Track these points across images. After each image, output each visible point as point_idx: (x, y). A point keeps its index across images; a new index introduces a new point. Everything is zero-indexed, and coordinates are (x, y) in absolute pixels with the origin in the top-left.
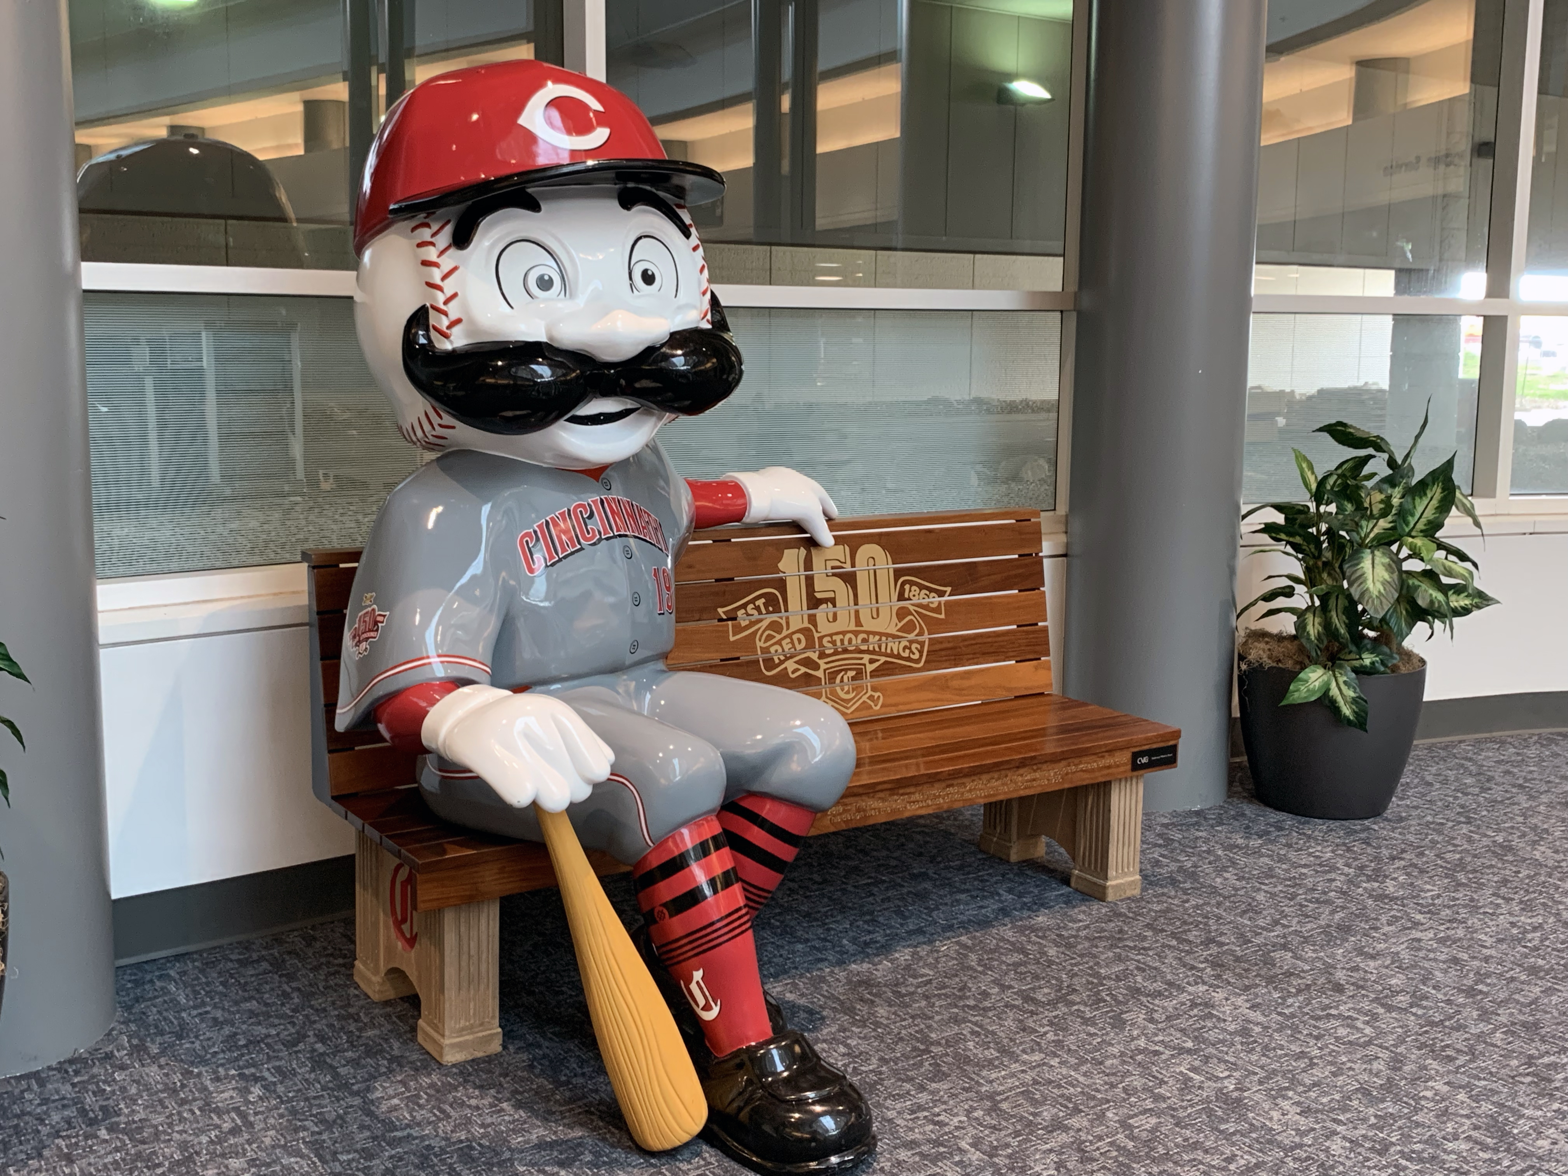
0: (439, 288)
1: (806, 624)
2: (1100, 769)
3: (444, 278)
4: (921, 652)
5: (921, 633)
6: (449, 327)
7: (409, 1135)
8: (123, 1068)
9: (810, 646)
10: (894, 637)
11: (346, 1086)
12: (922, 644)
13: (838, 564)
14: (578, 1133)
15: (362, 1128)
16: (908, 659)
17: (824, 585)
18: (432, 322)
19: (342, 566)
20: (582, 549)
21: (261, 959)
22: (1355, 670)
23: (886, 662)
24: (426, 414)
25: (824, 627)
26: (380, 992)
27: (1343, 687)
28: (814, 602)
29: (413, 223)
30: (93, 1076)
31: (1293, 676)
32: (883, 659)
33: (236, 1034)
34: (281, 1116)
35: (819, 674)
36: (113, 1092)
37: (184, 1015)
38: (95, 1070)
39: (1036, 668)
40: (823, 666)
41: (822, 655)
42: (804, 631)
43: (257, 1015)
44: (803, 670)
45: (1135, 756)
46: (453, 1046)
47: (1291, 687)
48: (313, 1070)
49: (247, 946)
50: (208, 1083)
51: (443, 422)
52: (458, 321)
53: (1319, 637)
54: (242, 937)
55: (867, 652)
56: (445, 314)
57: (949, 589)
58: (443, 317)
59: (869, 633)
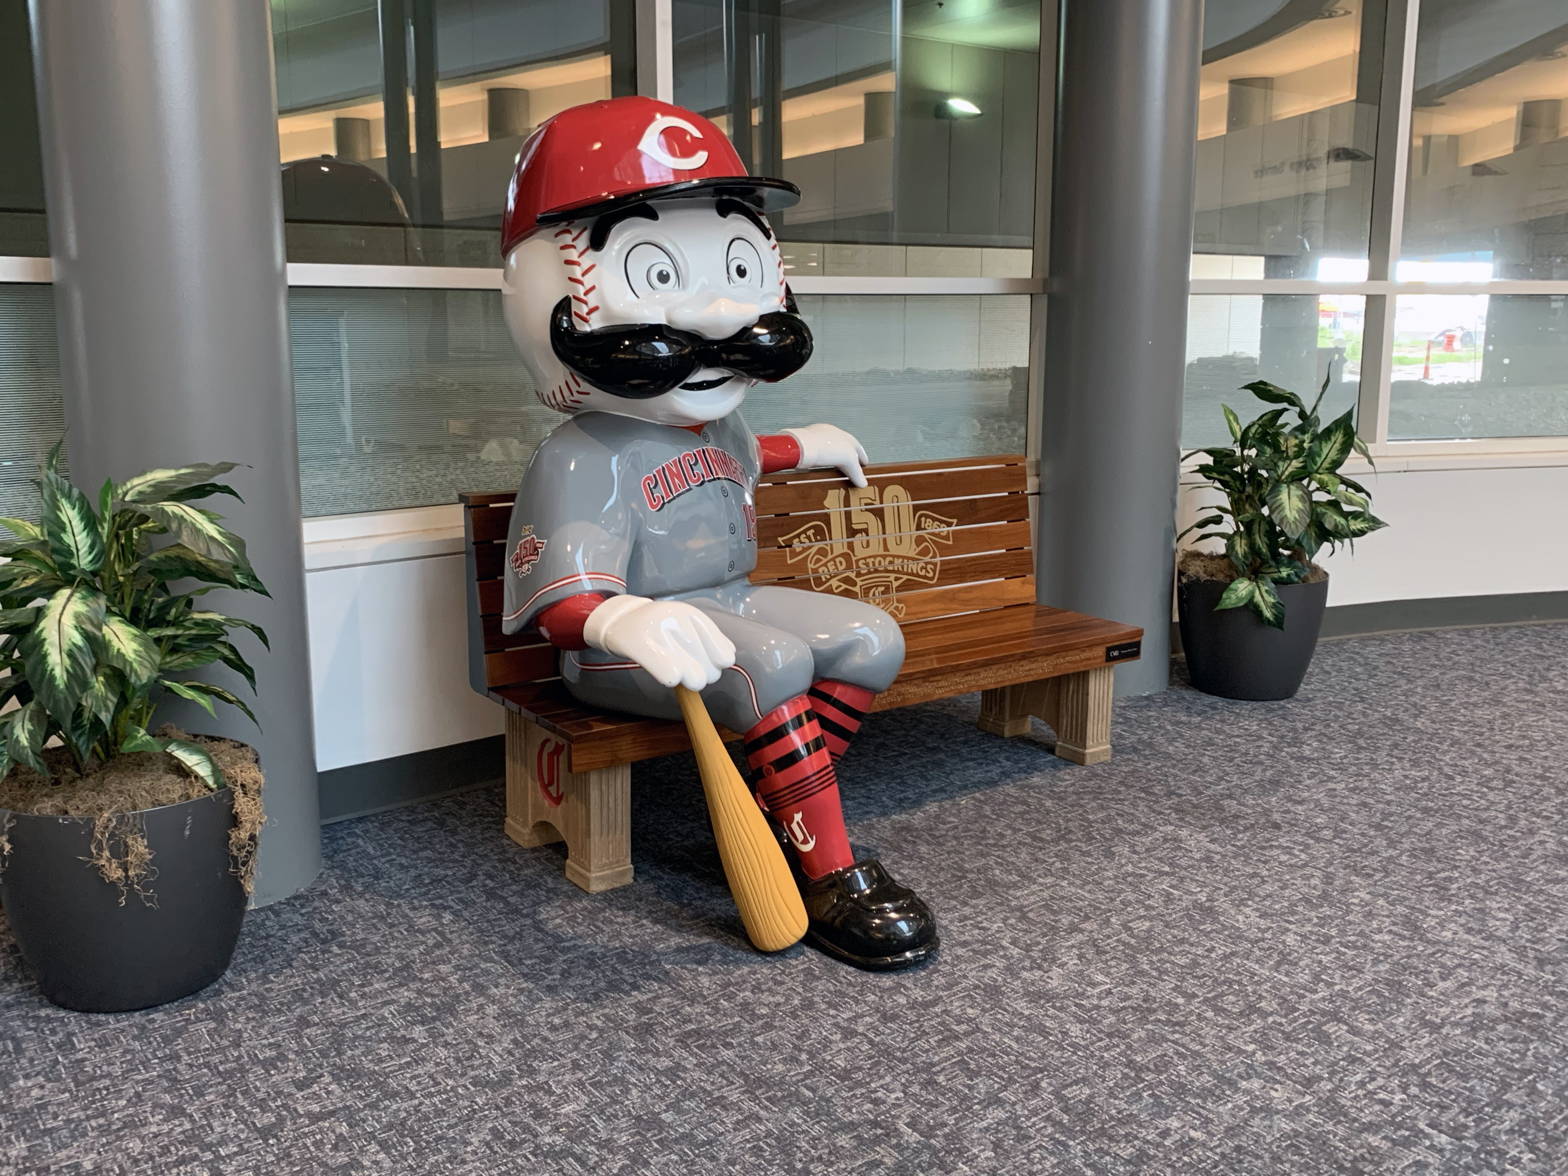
0: (581, 283)
1: (846, 550)
2: (1082, 660)
3: (583, 275)
4: (934, 571)
5: (934, 557)
6: (588, 314)
7: (575, 945)
8: (338, 902)
9: (849, 567)
10: (914, 559)
11: (517, 911)
12: (935, 564)
13: (870, 501)
14: (705, 940)
15: (537, 940)
16: (925, 577)
17: (860, 519)
18: (574, 309)
19: (491, 506)
20: (690, 489)
21: (426, 820)
22: (1274, 581)
23: (908, 580)
24: (567, 383)
25: (860, 553)
26: (529, 841)
27: (1265, 595)
28: (852, 533)
29: (557, 230)
30: (315, 908)
31: (1225, 587)
32: (905, 577)
33: (420, 875)
34: (472, 934)
35: (857, 589)
36: (335, 920)
37: (375, 862)
38: (316, 904)
39: (1023, 583)
40: (859, 583)
41: (859, 575)
42: (843, 555)
43: (434, 861)
44: (844, 586)
45: (1109, 650)
46: (597, 878)
47: (1224, 595)
48: (488, 900)
49: (412, 810)
50: (407, 911)
51: (580, 390)
52: (596, 308)
53: (1245, 556)
54: (408, 803)
55: (893, 571)
56: (586, 303)
57: (955, 521)
58: (584, 306)
59: (894, 556)
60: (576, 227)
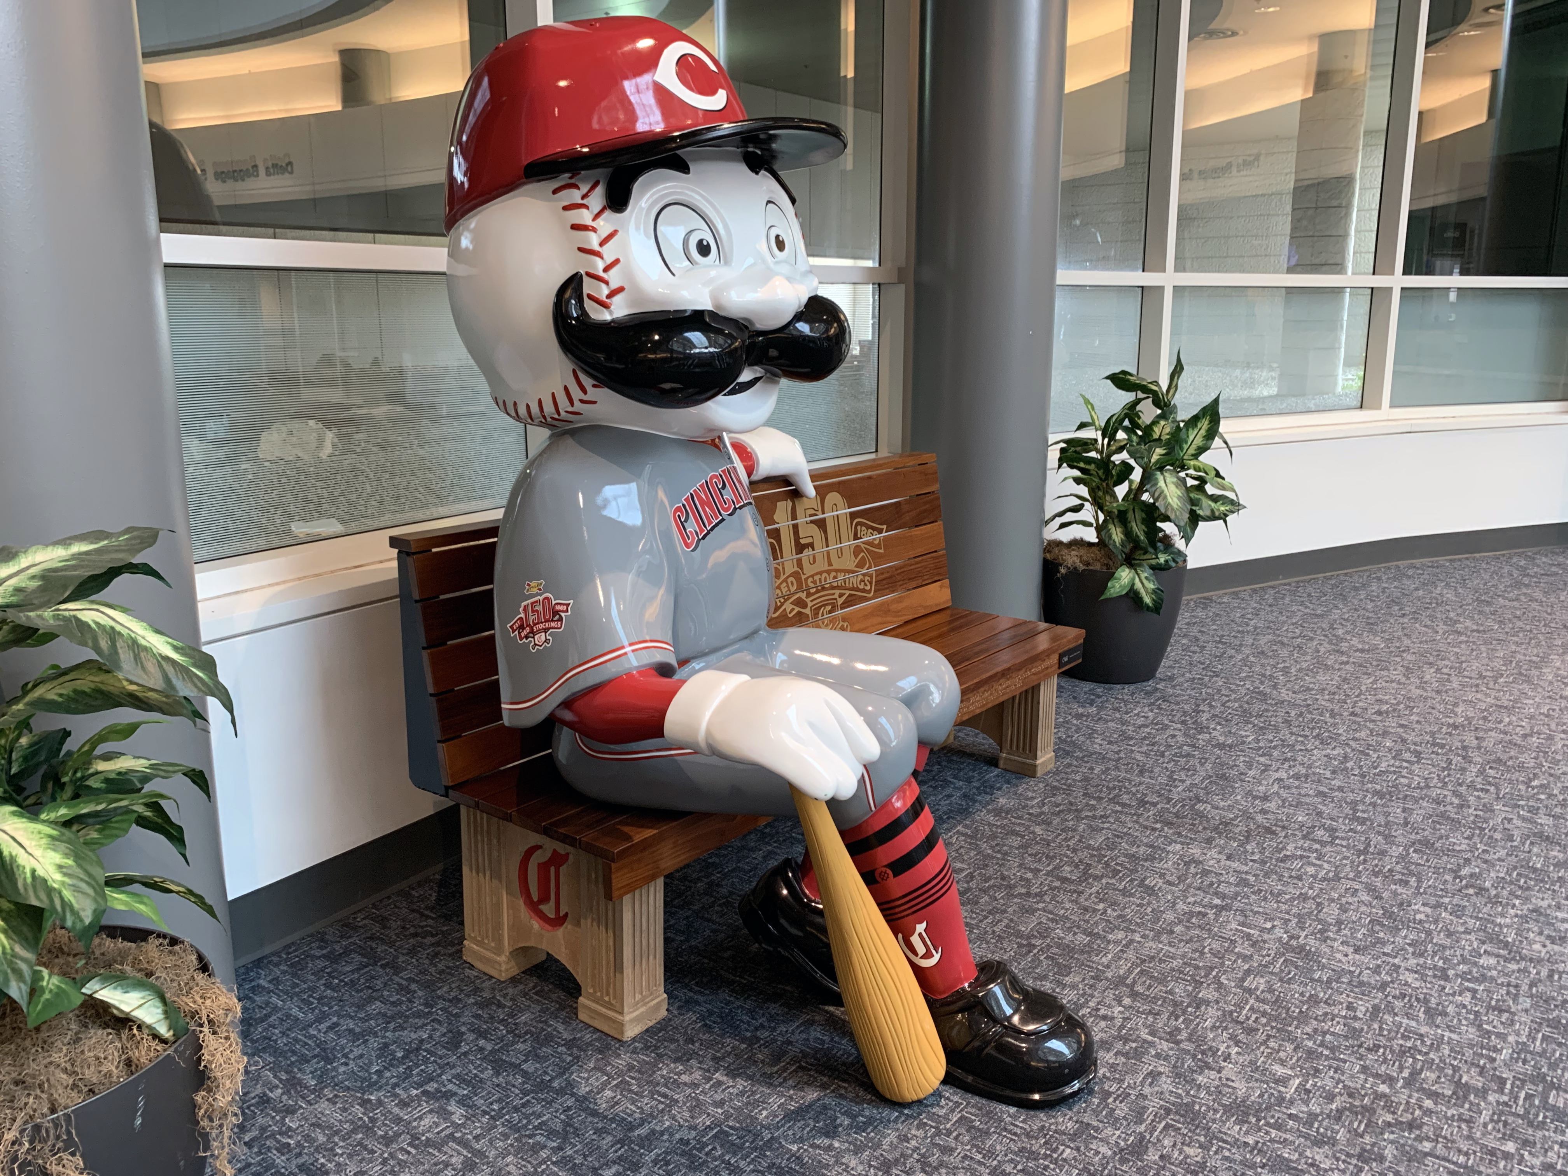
0: (598, 254)
1: (796, 569)
2: (1043, 670)
3: (601, 244)
4: (871, 583)
5: (869, 568)
6: (609, 296)
8: (290, 1111)
9: (800, 588)
10: (853, 572)
12: (871, 576)
13: (814, 511)
16: (864, 591)
17: (806, 532)
18: (586, 290)
19: (434, 549)
20: (723, 520)
22: (1153, 568)
23: (850, 595)
24: (566, 387)
25: (809, 570)
26: (507, 970)
27: (1145, 581)
28: (800, 548)
29: (556, 184)
31: (1111, 576)
32: (848, 593)
33: (385, 1046)
35: (807, 611)
36: (300, 1145)
39: (934, 589)
40: (810, 604)
41: (809, 595)
42: (795, 575)
44: (797, 609)
45: (1060, 657)
47: (1109, 584)
51: (585, 396)
52: (620, 290)
53: (1124, 544)
55: (837, 588)
56: (607, 283)
57: (884, 527)
58: (603, 286)
59: (837, 571)
60: (583, 180)
